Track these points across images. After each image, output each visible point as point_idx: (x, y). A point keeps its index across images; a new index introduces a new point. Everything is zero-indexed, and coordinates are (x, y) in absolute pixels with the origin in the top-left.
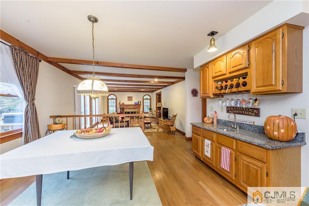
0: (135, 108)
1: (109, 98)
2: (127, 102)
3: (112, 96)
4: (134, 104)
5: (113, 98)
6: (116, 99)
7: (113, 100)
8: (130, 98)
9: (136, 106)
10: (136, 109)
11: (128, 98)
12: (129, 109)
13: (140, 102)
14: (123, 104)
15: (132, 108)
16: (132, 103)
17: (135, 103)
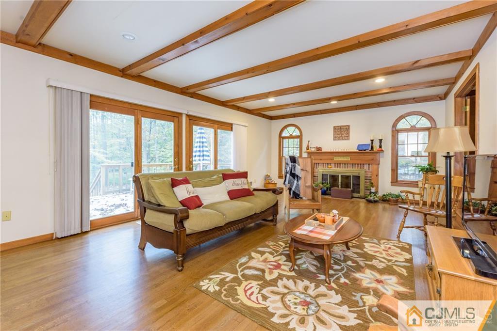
0: (359, 162)
1: (284, 135)
2: (330, 145)
3: (291, 131)
4: (355, 150)
5: (294, 134)
6: (300, 137)
7: (292, 140)
8: (342, 132)
9: (363, 157)
10: (362, 165)
11: (335, 132)
12: (338, 164)
13: (381, 140)
14: (319, 149)
15: (346, 164)
16: (350, 145)
17: (359, 146)
